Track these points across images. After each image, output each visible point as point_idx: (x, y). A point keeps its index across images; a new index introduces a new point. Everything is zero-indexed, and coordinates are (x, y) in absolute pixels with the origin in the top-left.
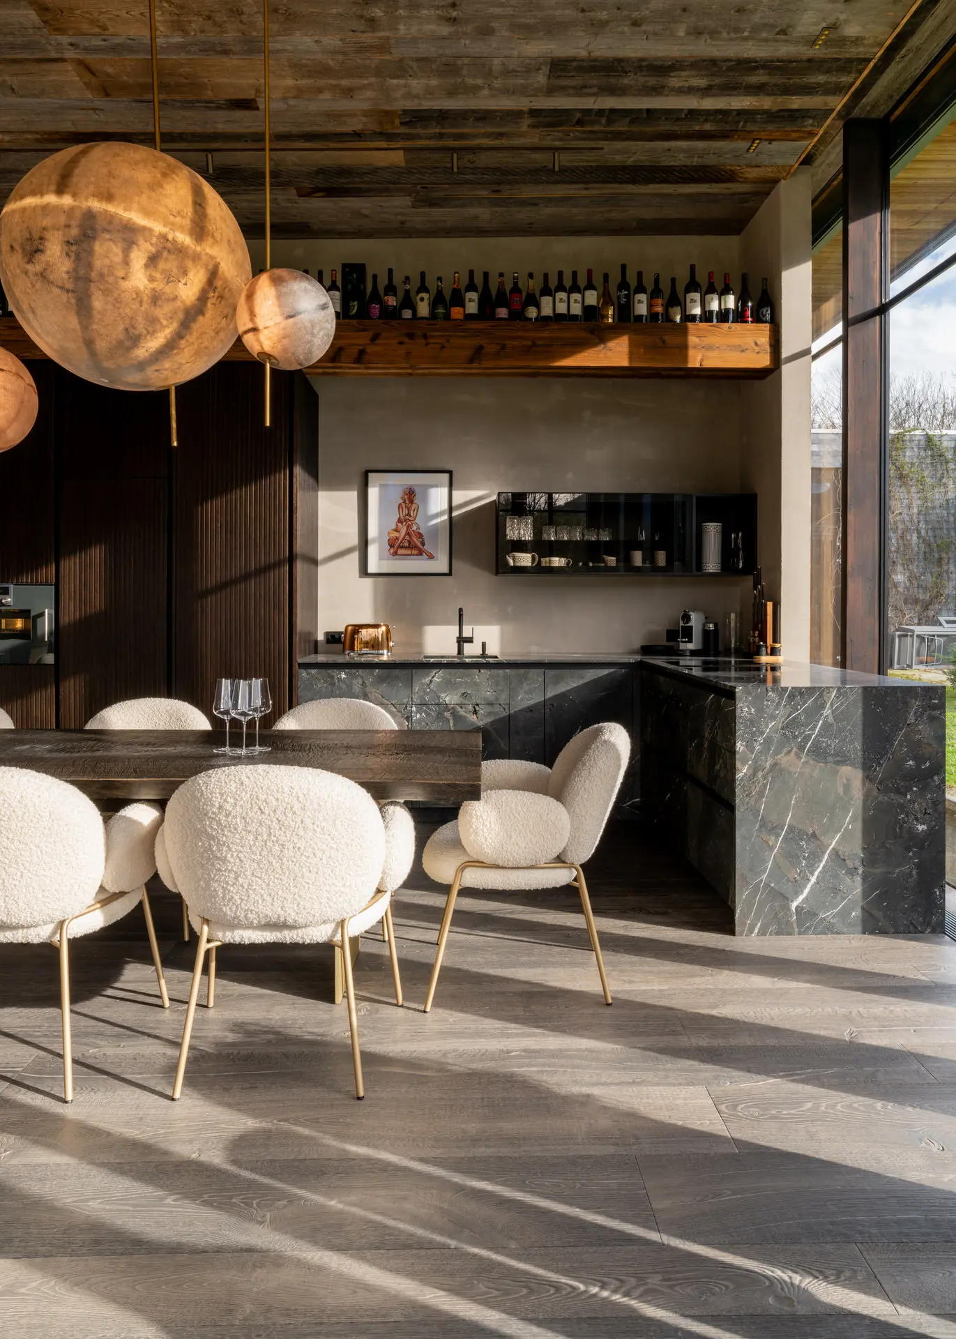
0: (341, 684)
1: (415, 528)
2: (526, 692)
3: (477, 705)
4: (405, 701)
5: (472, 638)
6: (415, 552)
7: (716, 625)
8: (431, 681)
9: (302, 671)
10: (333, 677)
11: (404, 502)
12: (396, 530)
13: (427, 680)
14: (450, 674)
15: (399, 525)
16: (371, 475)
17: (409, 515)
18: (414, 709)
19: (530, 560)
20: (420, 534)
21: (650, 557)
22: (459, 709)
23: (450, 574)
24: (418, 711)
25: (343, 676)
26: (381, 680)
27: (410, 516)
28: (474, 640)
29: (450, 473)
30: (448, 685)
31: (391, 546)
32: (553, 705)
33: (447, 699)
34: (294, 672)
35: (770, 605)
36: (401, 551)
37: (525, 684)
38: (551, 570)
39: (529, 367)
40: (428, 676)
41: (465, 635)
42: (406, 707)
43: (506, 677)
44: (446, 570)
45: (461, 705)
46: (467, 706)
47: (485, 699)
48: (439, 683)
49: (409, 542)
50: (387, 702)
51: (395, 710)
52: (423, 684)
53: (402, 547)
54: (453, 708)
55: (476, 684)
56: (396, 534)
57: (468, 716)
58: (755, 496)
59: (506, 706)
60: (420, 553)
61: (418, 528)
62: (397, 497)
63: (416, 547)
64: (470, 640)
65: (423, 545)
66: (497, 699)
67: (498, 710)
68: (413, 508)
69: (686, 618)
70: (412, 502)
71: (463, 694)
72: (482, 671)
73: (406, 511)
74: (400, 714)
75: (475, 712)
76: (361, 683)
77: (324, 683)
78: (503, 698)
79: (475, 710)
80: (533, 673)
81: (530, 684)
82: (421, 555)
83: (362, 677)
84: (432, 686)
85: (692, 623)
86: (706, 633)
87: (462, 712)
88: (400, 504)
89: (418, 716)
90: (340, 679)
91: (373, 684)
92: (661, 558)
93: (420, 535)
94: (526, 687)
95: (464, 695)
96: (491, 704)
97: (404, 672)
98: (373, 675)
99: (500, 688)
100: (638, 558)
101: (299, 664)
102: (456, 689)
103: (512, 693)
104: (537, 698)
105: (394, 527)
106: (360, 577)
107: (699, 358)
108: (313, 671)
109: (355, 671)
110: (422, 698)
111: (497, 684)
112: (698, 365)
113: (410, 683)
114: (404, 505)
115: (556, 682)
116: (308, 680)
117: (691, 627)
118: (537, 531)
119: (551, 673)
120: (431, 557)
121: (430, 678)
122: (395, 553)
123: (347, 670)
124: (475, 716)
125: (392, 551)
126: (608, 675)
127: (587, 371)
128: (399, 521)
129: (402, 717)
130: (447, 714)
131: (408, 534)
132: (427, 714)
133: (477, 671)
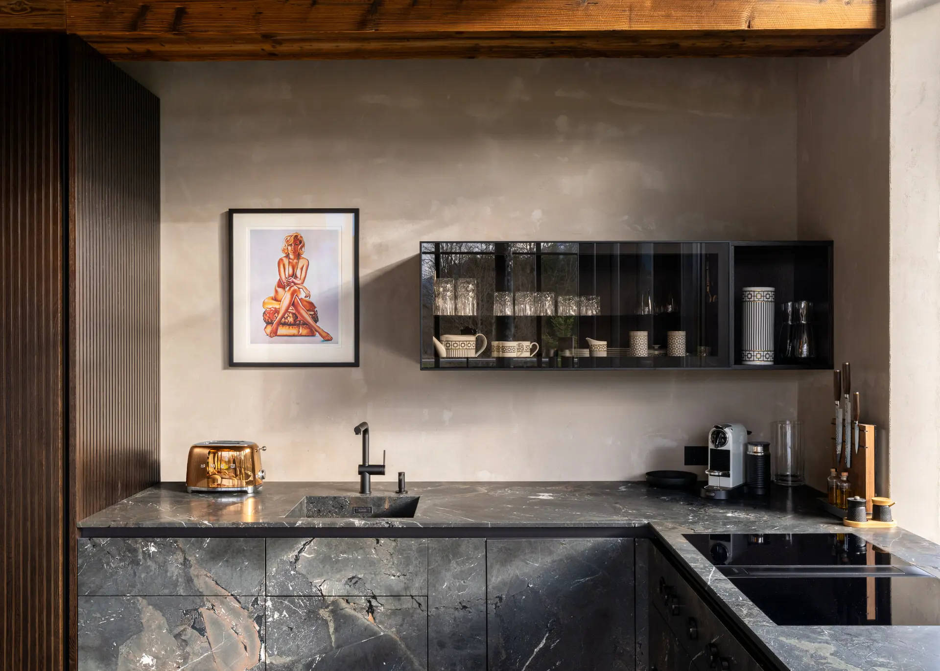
0: (149, 563)
1: (302, 295)
2: (456, 577)
3: (374, 597)
4: (254, 591)
5: (383, 466)
6: (303, 331)
7: (766, 447)
8: (297, 559)
9: (84, 540)
10: (135, 550)
11: (287, 256)
12: (275, 299)
13: (291, 556)
14: (329, 546)
15: (280, 290)
16: (236, 217)
17: (294, 275)
18: (269, 604)
19: (473, 345)
20: (311, 304)
21: (659, 340)
22: (343, 604)
23: (356, 364)
24: (276, 608)
25: (153, 549)
26: (214, 556)
27: (296, 277)
28: (386, 470)
29: (356, 212)
30: (326, 562)
31: (269, 323)
32: (500, 598)
33: (325, 589)
34: (71, 543)
35: (870, 430)
36: (282, 330)
37: (453, 564)
38: (504, 364)
39: (459, 35)
40: (291, 548)
41: (372, 462)
42: (256, 600)
43: (422, 552)
44: (351, 359)
45: (347, 598)
46: (357, 600)
47: (389, 588)
48: (310, 562)
49: (295, 317)
50: (226, 593)
51: (237, 605)
52: (283, 562)
53: (285, 324)
54: (334, 603)
55: (372, 563)
56: (276, 305)
57: (359, 615)
58: (831, 243)
59: (422, 600)
60: (312, 334)
61: (308, 296)
62: (277, 250)
63: (305, 324)
64: (379, 470)
65: (316, 320)
66: (407, 588)
67: (409, 605)
68: (300, 266)
69: (719, 436)
70: (298, 256)
71: (351, 579)
72: (382, 541)
73: (290, 271)
74: (246, 613)
75: (371, 610)
76: (181, 560)
77: (121, 560)
78: (418, 585)
79: (371, 607)
80: (467, 544)
81: (463, 563)
82: (313, 335)
83: (183, 552)
84: (299, 566)
85: (730, 446)
86: (750, 461)
87: (348, 609)
88: (281, 260)
89: (276, 615)
90: (147, 555)
91: (201, 562)
92: (679, 342)
93: (311, 307)
94: (455, 567)
95: (353, 581)
96: (397, 596)
97: (253, 542)
98: (201, 548)
99: (411, 569)
100: (641, 342)
101: (81, 529)
102: (339, 571)
103: (433, 574)
104: (473, 588)
105: (273, 294)
106: (225, 368)
107: (745, 14)
108: (103, 541)
109: (171, 540)
110: (283, 586)
111: (407, 562)
112: (744, 27)
113: (262, 562)
114: (286, 261)
115: (508, 557)
116: (94, 555)
117: (729, 451)
118: (485, 301)
119: (496, 544)
120: (327, 339)
121: (296, 553)
122: (274, 333)
123: (158, 540)
124: (370, 617)
125: (269, 329)
126: (593, 549)
127: (558, 43)
128: (281, 285)
129: (250, 617)
130: (324, 613)
131: (293, 304)
132: (292, 613)
133: (374, 540)
